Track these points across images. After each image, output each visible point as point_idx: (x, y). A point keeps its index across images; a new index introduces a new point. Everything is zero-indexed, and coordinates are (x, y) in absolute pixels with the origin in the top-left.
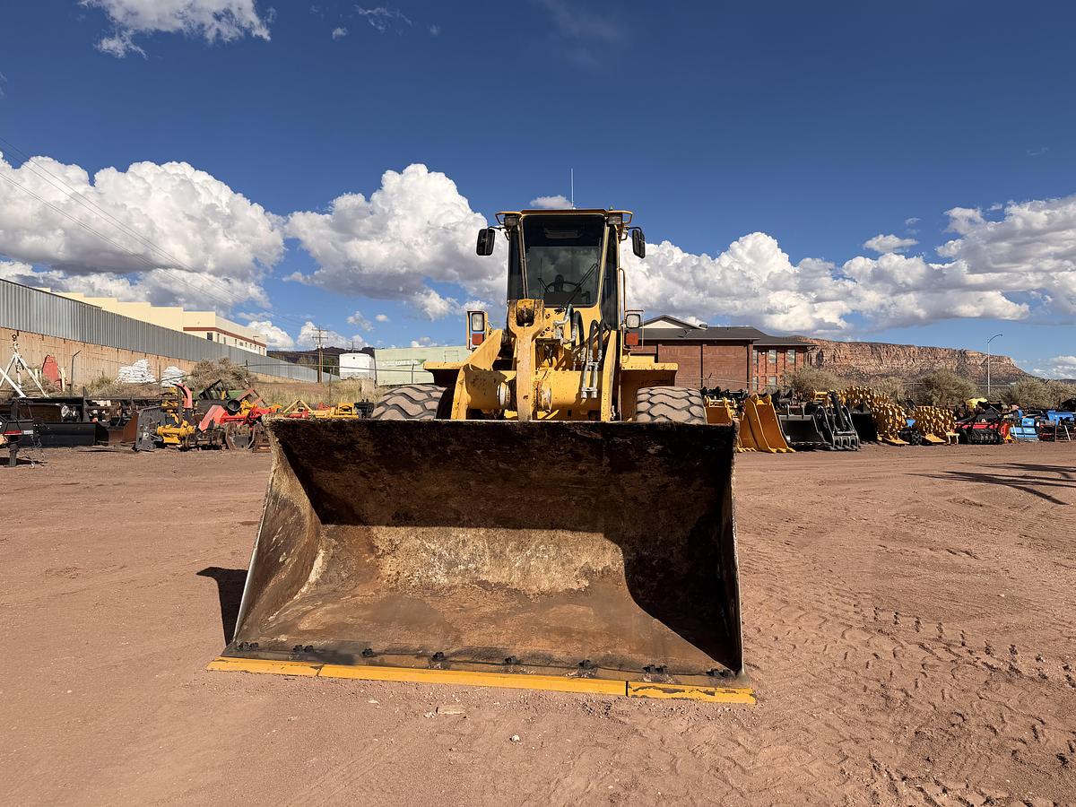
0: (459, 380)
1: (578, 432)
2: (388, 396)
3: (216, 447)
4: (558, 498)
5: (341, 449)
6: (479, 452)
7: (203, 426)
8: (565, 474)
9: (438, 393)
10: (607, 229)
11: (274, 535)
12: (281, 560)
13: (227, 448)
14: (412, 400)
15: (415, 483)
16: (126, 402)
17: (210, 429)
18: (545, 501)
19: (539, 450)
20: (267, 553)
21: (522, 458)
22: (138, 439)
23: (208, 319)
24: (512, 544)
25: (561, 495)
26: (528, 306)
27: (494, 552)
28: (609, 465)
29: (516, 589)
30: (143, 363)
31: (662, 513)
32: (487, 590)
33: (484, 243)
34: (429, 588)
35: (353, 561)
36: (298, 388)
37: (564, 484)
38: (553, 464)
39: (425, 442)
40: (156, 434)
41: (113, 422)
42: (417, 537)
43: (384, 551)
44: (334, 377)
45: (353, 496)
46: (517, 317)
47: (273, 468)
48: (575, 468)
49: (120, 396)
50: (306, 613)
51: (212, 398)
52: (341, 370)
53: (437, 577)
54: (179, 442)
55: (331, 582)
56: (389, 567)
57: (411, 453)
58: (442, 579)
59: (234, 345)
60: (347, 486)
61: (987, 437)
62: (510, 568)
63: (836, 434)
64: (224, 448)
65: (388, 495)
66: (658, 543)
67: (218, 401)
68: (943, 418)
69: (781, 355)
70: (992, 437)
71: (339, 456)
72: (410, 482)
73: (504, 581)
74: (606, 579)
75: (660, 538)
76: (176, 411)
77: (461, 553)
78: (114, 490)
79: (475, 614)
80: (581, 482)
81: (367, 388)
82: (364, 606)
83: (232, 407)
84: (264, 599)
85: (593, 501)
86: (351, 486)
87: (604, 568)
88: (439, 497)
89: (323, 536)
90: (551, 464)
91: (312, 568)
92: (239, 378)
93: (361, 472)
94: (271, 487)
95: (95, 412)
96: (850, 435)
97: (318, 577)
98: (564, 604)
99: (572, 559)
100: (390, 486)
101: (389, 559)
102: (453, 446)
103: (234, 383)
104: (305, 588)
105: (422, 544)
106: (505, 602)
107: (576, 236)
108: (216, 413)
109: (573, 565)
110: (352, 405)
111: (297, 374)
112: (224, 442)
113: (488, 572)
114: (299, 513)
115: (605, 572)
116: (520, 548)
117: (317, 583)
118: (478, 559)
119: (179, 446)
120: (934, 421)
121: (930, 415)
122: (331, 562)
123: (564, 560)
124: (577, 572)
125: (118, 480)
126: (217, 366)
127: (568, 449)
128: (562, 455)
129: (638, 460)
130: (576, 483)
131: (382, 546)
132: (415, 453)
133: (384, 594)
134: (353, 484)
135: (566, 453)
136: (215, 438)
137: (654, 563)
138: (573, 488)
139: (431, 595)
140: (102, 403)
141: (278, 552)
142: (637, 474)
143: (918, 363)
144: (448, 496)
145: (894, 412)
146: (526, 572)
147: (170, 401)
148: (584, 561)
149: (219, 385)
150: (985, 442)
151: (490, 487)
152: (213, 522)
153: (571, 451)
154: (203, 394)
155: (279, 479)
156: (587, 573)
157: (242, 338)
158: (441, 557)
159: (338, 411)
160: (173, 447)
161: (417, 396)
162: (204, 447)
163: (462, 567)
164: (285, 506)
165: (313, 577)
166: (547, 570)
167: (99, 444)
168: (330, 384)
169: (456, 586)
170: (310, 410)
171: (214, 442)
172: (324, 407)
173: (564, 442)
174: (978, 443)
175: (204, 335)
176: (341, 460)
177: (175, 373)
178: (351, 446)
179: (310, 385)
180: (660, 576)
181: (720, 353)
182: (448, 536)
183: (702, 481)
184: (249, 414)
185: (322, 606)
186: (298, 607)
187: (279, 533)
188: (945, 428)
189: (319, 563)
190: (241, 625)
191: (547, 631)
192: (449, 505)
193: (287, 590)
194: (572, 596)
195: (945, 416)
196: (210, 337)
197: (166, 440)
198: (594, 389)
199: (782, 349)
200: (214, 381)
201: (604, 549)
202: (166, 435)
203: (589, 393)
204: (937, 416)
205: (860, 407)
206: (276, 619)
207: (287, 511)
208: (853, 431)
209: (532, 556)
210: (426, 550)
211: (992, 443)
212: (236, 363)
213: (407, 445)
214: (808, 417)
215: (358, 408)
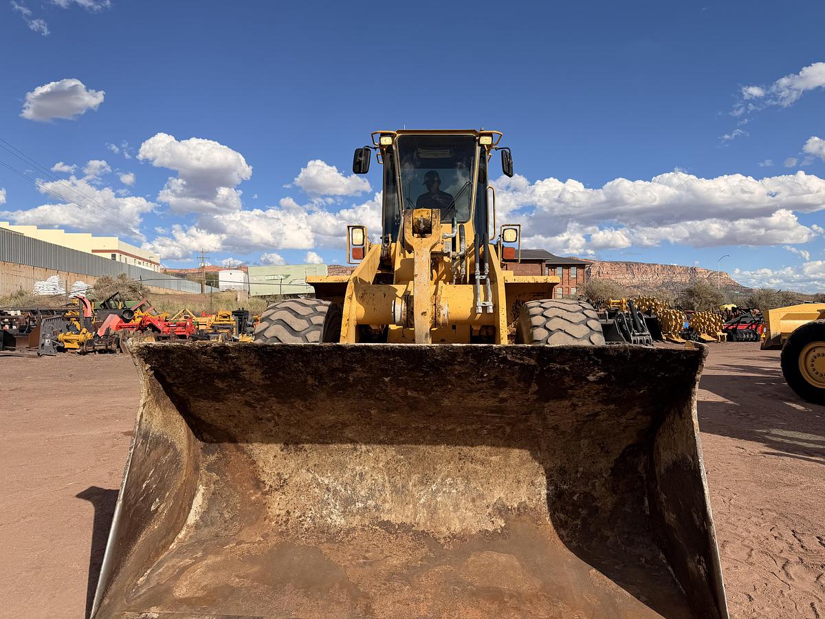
0: (347, 294)
1: (509, 358)
2: (272, 311)
3: (112, 352)
4: (469, 427)
5: (223, 377)
6: (387, 379)
7: (101, 332)
8: (482, 403)
9: (324, 306)
10: (478, 149)
11: (143, 481)
12: (153, 508)
13: (121, 352)
14: (297, 315)
15: (308, 412)
16: (34, 312)
17: (106, 335)
18: (453, 429)
19: (459, 377)
20: (135, 503)
21: (436, 385)
22: (40, 345)
23: (112, 243)
24: (415, 477)
25: (473, 423)
26: (425, 216)
27: (396, 487)
28: (535, 393)
29: (423, 531)
30: (55, 279)
31: (584, 442)
32: (391, 533)
33: (360, 162)
34: (324, 531)
35: (236, 499)
36: (185, 298)
37: (479, 413)
38: (471, 391)
39: (324, 369)
40: (57, 341)
41: (21, 329)
42: (308, 470)
43: (271, 486)
44: (215, 290)
45: (236, 426)
46: (413, 227)
47: (142, 402)
48: (495, 395)
49: (29, 307)
50: (183, 570)
51: (111, 308)
52: (221, 284)
53: (334, 517)
54: (78, 347)
55: (213, 524)
56: (277, 505)
57: (306, 381)
58: (338, 520)
59: (133, 264)
60: (230, 416)
61: (748, 336)
62: (414, 506)
63: (634, 335)
64: (119, 352)
65: (277, 424)
66: (579, 475)
67: (115, 311)
68: (714, 320)
69: (566, 271)
70: (752, 336)
71: (220, 385)
72: (302, 411)
73: (408, 521)
74: (523, 518)
75: (581, 469)
76: (78, 319)
77: (359, 488)
78: (9, 396)
79: (382, 569)
80: (500, 411)
81: (241, 298)
82: (250, 559)
83: (126, 316)
84: (131, 561)
85: (508, 430)
86: (234, 416)
87: (520, 504)
88: (333, 426)
89: (203, 470)
90: (467, 391)
91: (190, 508)
92: (134, 290)
93: (246, 401)
94: (140, 425)
95: (7, 320)
96: (645, 335)
97: (198, 518)
98: (481, 551)
99: (483, 495)
100: (279, 415)
101: (277, 496)
102: (358, 373)
103: (130, 295)
104: (183, 532)
105: (314, 478)
106: (415, 549)
107: (448, 156)
108: (113, 320)
109: (485, 502)
110: (230, 313)
111: (185, 287)
112: (119, 347)
113: (389, 511)
114: (175, 449)
115: (522, 510)
116: (425, 481)
117: (197, 526)
118: (377, 494)
119: (79, 351)
120: (708, 322)
121: (704, 318)
122: (212, 499)
123: (475, 495)
124: (490, 510)
125: (16, 384)
126: (116, 280)
127: (492, 377)
128: (484, 382)
129: (571, 388)
130: (492, 412)
131: (269, 480)
132: (310, 381)
133: (273, 540)
134: (236, 414)
135: (489, 380)
136: (110, 343)
137: (575, 498)
138: (487, 417)
139: (328, 541)
140: (12, 313)
141: (148, 500)
142: (566, 403)
143: (661, 277)
144: (345, 425)
145: (676, 316)
146: (433, 511)
147: (73, 310)
148: (497, 496)
149: (117, 296)
150: (747, 340)
151: (393, 415)
152: (97, 432)
153: (496, 378)
154: (104, 304)
155: (151, 414)
156: (501, 510)
157: (140, 258)
158: (336, 492)
159: (218, 318)
160: (72, 351)
161: (302, 311)
162: (101, 352)
163: (360, 505)
164: (157, 443)
165: (192, 518)
166: (456, 507)
167: (7, 349)
168: (211, 295)
169: (354, 529)
170: (194, 318)
171: (109, 347)
172: (206, 315)
173: (489, 369)
174: (742, 341)
175: (108, 256)
176: (222, 389)
177: (81, 286)
178: (235, 373)
179: (194, 296)
180: (584, 512)
181: (520, 270)
182: (342, 467)
183: (640, 410)
184: (141, 322)
185: (203, 558)
186: (174, 561)
187: (151, 478)
188: (716, 329)
189: (198, 501)
190: (101, 601)
191: (473, 594)
192: (345, 435)
193: (160, 541)
194: (488, 540)
195: (716, 319)
196: (114, 256)
197: (67, 345)
198: (490, 303)
199: (567, 266)
200: (114, 294)
201: (519, 482)
202: (66, 341)
203: (485, 308)
204: (709, 320)
205: (648, 313)
206: (147, 580)
207: (160, 449)
208: (648, 333)
209: (438, 491)
210: (318, 484)
211: (752, 340)
212: (133, 278)
213: (302, 372)
214: (611, 321)
215: (236, 315)
